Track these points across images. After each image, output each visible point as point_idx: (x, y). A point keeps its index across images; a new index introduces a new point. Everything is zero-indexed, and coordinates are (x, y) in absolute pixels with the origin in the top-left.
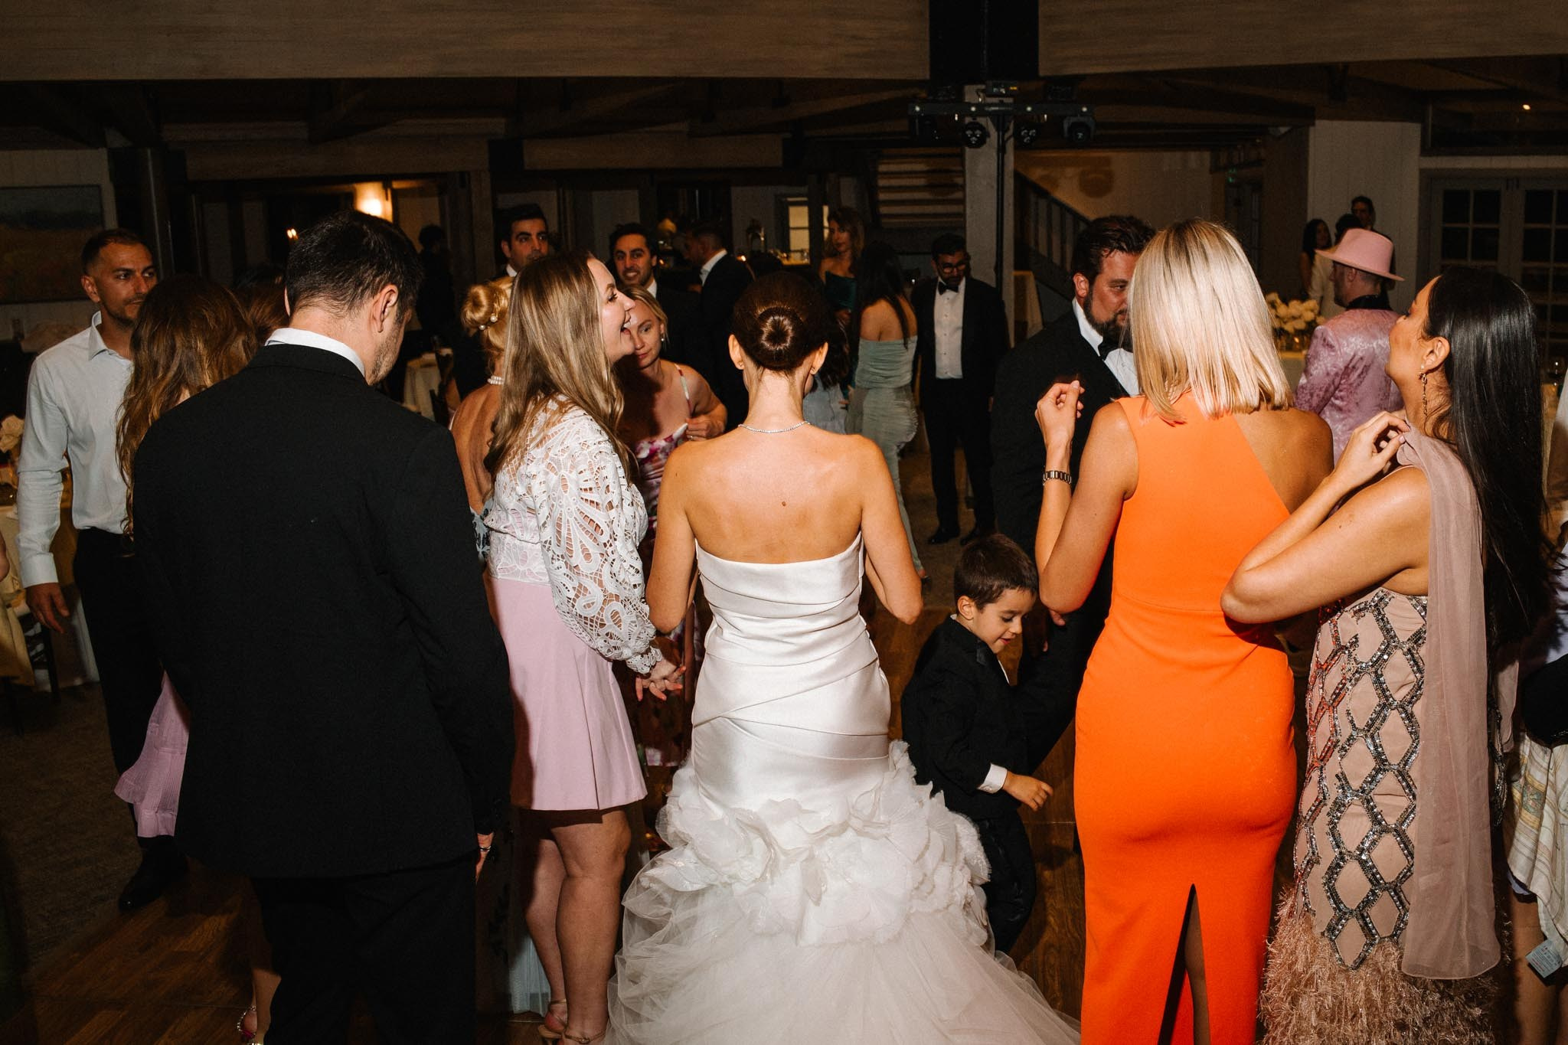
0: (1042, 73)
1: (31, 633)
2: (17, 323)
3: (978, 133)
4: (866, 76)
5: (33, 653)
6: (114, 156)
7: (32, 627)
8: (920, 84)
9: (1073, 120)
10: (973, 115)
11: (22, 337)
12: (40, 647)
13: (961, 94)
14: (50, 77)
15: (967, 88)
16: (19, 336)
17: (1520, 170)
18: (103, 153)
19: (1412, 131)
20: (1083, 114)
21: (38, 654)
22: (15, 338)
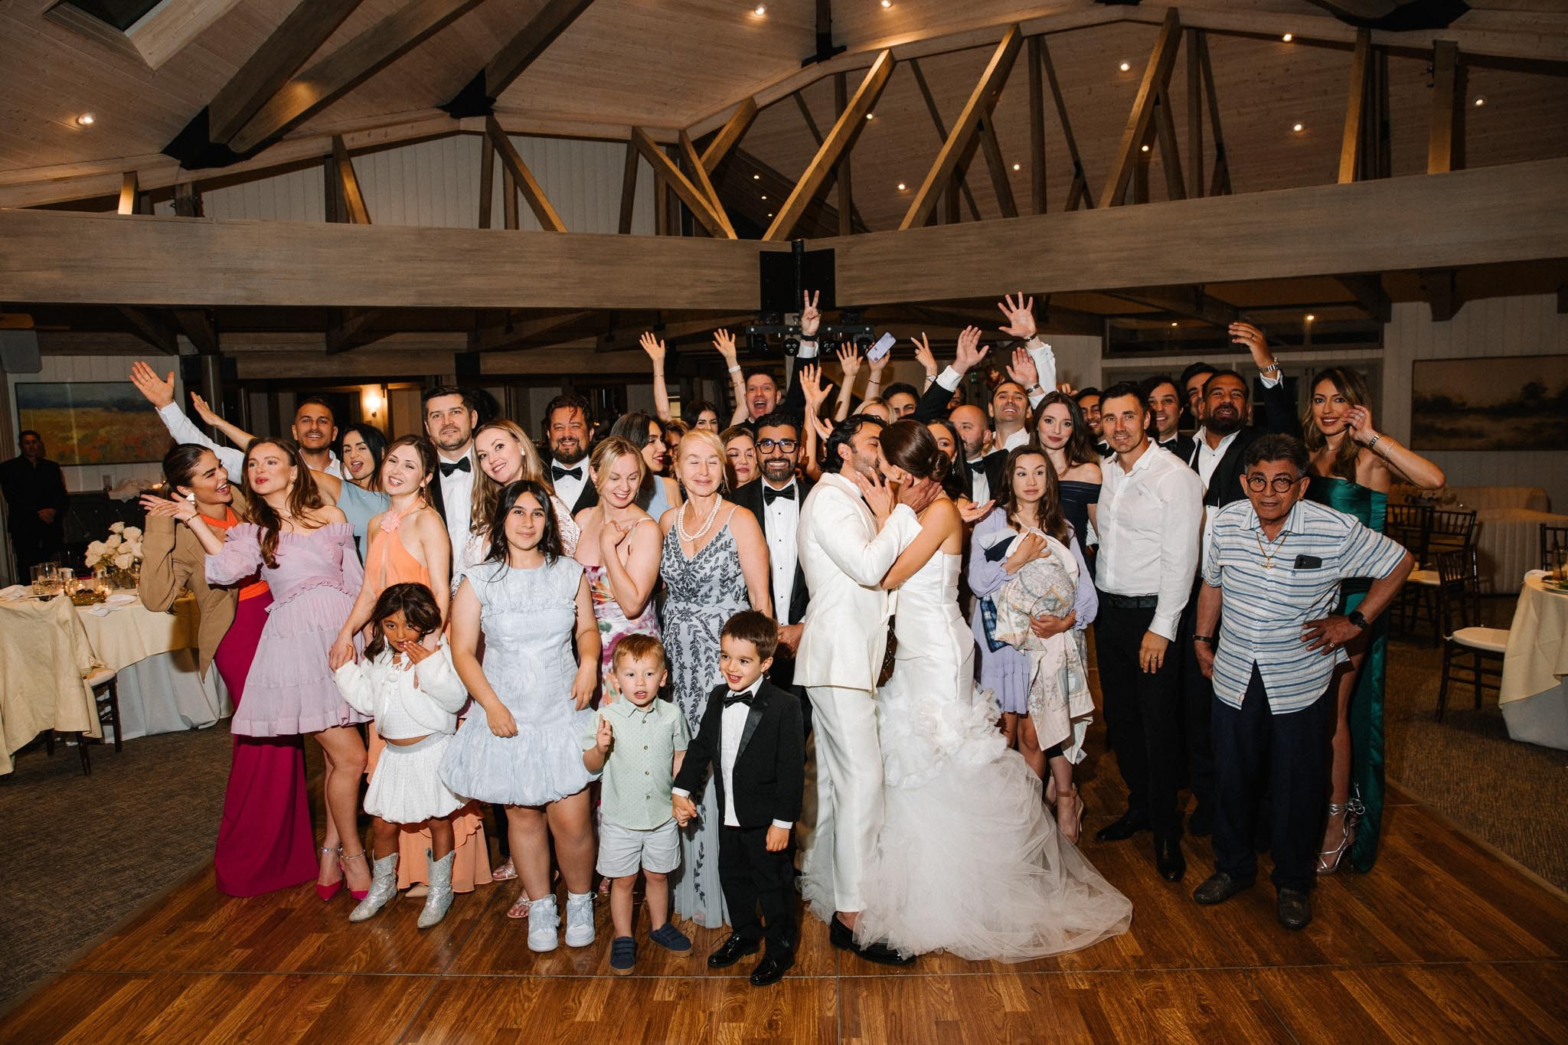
0: (838, 304)
1: (101, 698)
2: (106, 478)
3: (794, 345)
4: (715, 307)
5: (102, 713)
6: (184, 361)
7: (102, 693)
8: (755, 312)
9: (860, 336)
10: (792, 334)
11: (111, 489)
12: (108, 709)
13: (782, 321)
14: (135, 302)
15: (786, 315)
16: (108, 488)
17: (1171, 367)
18: (176, 359)
19: (1095, 342)
20: (866, 332)
21: (106, 714)
22: (105, 489)
